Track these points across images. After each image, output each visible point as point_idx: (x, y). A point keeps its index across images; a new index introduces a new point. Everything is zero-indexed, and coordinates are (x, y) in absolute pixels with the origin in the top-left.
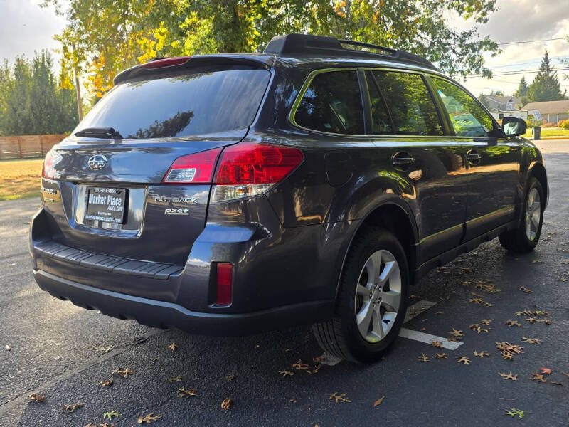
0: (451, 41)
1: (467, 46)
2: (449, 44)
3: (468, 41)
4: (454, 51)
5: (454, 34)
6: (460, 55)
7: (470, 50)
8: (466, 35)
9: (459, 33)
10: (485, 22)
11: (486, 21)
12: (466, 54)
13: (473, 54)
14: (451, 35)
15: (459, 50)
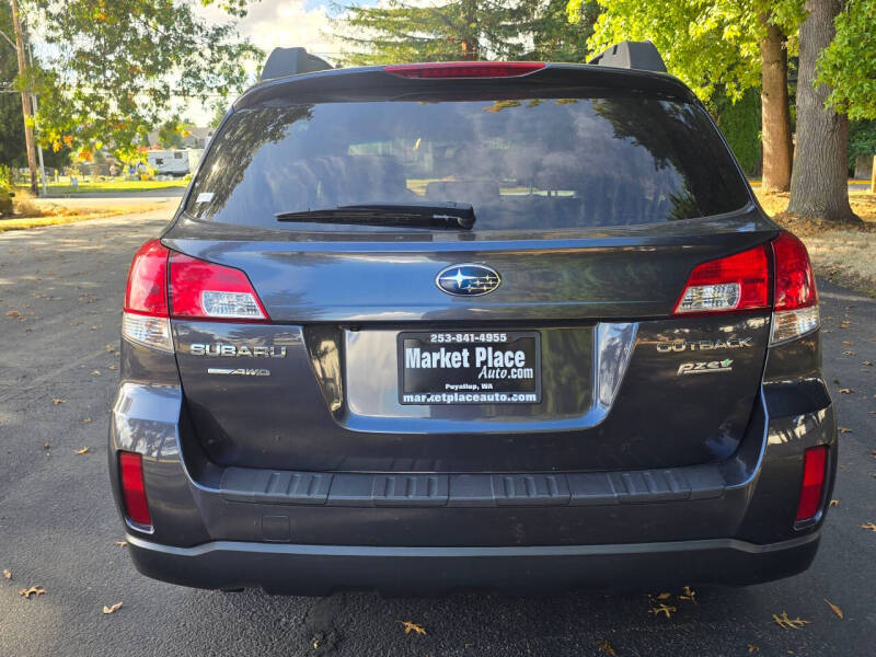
0: (196, 38)
1: (220, 49)
2: (193, 42)
3: (222, 42)
4: (201, 55)
5: (200, 28)
6: (211, 62)
7: (225, 56)
8: (219, 32)
9: (208, 27)
10: (242, 16)
11: (244, 14)
12: (219, 61)
13: (229, 63)
14: (196, 29)
15: (207, 52)
